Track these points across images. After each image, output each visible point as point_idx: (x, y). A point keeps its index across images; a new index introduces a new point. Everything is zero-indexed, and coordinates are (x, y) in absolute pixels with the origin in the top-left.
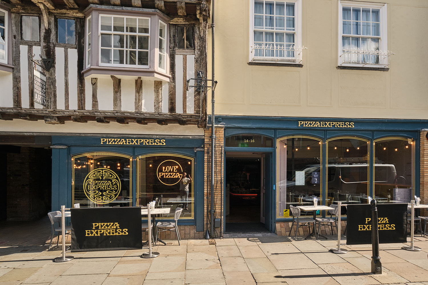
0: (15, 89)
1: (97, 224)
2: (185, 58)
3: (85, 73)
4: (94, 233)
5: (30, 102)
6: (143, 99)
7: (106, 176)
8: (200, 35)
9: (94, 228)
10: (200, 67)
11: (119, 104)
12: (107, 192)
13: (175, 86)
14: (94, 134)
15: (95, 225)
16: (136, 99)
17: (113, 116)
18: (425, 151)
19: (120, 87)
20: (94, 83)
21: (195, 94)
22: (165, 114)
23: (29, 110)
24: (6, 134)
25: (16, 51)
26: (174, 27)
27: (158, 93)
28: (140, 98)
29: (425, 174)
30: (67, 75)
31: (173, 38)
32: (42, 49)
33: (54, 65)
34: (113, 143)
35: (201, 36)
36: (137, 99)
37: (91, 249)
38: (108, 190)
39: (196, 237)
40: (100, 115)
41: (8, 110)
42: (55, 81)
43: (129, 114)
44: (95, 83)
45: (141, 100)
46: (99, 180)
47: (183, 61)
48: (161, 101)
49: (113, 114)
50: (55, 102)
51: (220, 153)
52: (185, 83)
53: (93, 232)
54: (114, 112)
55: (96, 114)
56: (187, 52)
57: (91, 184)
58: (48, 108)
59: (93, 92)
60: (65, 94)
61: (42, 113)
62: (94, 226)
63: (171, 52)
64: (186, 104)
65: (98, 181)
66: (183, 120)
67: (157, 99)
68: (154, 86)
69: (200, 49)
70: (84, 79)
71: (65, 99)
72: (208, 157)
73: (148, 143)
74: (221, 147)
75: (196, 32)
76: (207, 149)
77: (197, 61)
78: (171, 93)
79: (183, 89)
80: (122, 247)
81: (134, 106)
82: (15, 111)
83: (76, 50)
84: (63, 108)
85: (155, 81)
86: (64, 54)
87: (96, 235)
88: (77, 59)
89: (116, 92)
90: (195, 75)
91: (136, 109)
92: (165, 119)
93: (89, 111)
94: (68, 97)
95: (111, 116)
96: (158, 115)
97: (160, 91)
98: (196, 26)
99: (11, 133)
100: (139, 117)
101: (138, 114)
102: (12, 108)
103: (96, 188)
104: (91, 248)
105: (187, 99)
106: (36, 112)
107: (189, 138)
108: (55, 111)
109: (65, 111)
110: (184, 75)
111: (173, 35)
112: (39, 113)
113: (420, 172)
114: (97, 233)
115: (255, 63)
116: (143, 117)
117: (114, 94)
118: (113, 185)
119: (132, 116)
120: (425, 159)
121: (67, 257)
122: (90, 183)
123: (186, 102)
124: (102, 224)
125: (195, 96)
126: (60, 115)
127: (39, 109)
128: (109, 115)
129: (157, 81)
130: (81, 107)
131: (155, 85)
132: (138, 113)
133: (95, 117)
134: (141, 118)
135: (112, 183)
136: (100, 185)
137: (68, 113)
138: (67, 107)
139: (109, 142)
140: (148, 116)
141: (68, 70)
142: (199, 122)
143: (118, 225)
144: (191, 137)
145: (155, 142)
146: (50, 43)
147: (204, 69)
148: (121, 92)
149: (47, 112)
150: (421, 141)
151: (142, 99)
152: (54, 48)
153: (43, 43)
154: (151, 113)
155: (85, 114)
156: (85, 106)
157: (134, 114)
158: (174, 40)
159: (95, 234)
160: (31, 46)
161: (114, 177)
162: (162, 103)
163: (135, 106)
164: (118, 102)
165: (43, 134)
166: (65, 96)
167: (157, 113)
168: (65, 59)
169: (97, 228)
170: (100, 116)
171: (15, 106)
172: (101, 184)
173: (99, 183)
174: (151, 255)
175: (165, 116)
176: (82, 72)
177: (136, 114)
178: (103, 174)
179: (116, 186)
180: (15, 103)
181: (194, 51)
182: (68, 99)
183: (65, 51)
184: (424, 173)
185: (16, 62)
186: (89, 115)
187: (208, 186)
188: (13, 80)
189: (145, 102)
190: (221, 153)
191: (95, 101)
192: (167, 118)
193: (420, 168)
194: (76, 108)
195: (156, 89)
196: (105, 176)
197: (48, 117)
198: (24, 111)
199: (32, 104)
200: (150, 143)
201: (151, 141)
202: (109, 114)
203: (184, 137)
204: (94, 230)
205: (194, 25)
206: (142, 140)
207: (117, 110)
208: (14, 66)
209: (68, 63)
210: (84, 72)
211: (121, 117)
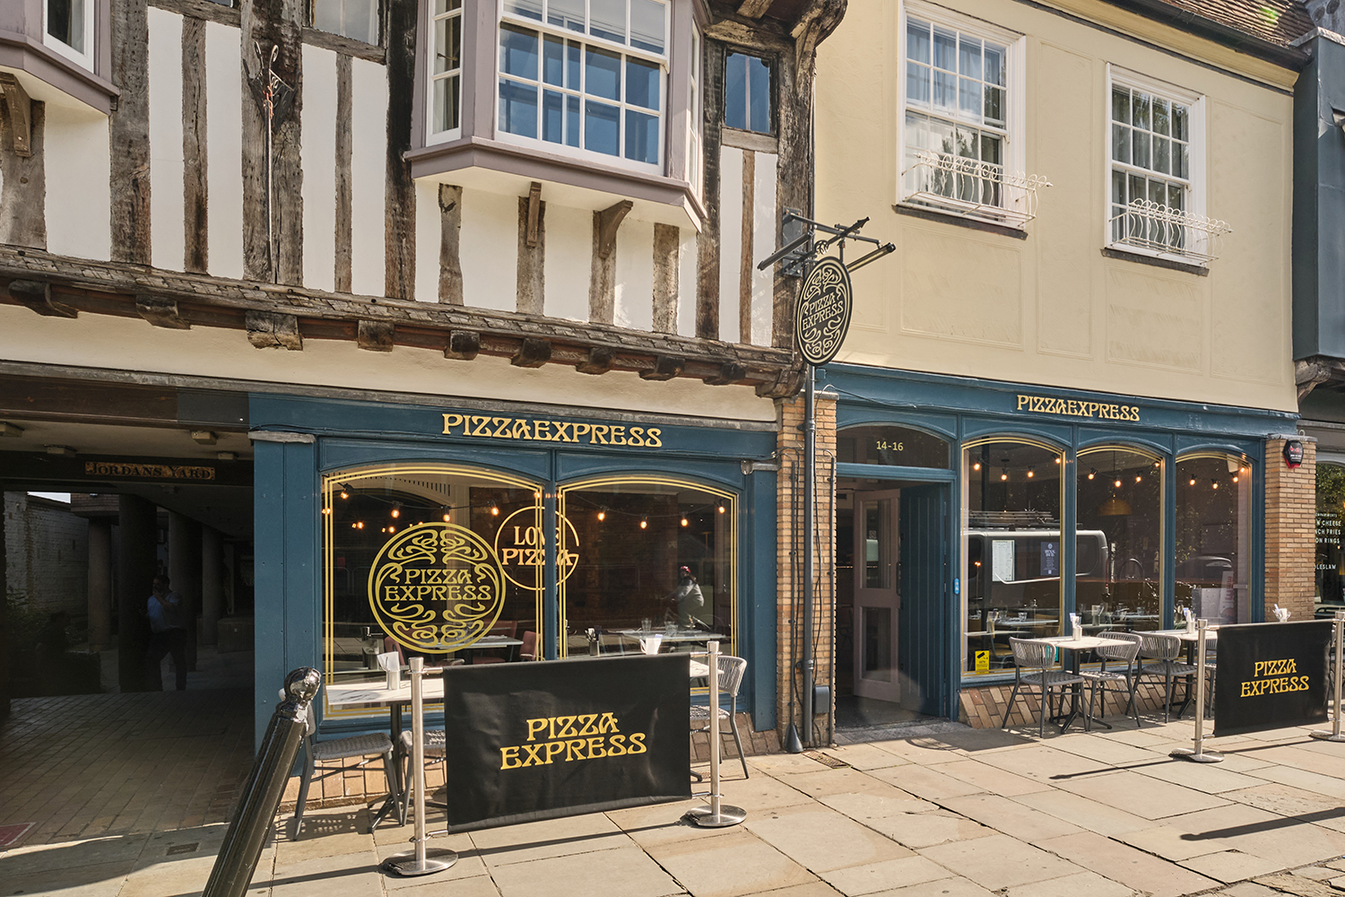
0: (119, 186)
1: (541, 723)
2: (748, 159)
3: (416, 161)
4: (533, 754)
5: (187, 248)
6: (617, 280)
7: (453, 552)
8: (795, 93)
9: (531, 738)
10: (792, 197)
11: (536, 292)
12: (457, 608)
13: (718, 249)
14: (417, 397)
15: (536, 725)
16: (594, 281)
17: (514, 331)
18: (1281, 490)
19: (543, 231)
20: (450, 205)
21: (777, 283)
22: (685, 342)
23: (181, 280)
24: (47, 375)
25: (129, 28)
26: (717, 51)
27: (665, 265)
28: (609, 277)
29: (1281, 550)
30: (346, 158)
31: (716, 87)
32: (245, 39)
33: (294, 112)
34: (485, 432)
35: (798, 96)
36: (599, 280)
37: (521, 816)
38: (459, 602)
39: (758, 748)
40: (466, 325)
41: (87, 272)
42: (298, 175)
43: (568, 332)
44: (452, 205)
45: (610, 285)
46: (425, 564)
47: (744, 169)
48: (676, 297)
49: (513, 326)
50: (296, 257)
51: (826, 478)
52: (747, 245)
53: (529, 751)
54: (518, 317)
55: (453, 319)
56: (755, 142)
57: (398, 580)
58: (264, 279)
59: (444, 236)
60: (337, 233)
61: (237, 298)
62: (531, 731)
63: (708, 132)
64: (749, 312)
65: (423, 571)
66: (738, 364)
67: (662, 289)
68: (652, 241)
69: (792, 136)
70: (411, 184)
71: (337, 252)
72: (793, 492)
73: (607, 437)
74: (829, 460)
75: (784, 80)
76: (789, 464)
77: (783, 177)
78: (705, 271)
79: (742, 263)
80: (627, 797)
81: (588, 303)
82: (118, 277)
83: (384, 70)
84: (329, 287)
85: (657, 225)
86: (336, 76)
87: (539, 762)
88: (388, 106)
89: (528, 247)
90: (777, 222)
91: (592, 314)
92: (684, 357)
93: (426, 308)
94: (350, 246)
95: (506, 332)
96: (665, 344)
97: (671, 259)
98: (784, 60)
99: (69, 371)
100: (605, 343)
101: (601, 335)
102: (105, 263)
103: (416, 597)
104: (522, 813)
105: (754, 298)
106: (213, 289)
107: (733, 428)
108: (293, 293)
109: (334, 299)
110: (746, 218)
111: (715, 77)
112: (228, 297)
113: (1264, 543)
114: (542, 754)
115: (911, 208)
116: (615, 345)
117: (519, 255)
118: (477, 585)
119: (580, 338)
120: (1281, 510)
121: (433, 854)
122: (392, 576)
123: (749, 305)
124: (560, 720)
125: (776, 290)
126: (316, 312)
127: (225, 279)
128: (500, 328)
129: (664, 226)
130: (398, 288)
131: (655, 238)
132: (599, 330)
133: (448, 331)
134: (610, 348)
135: (474, 577)
136: (430, 585)
137: (345, 307)
138: (344, 282)
139: (473, 427)
140: (631, 343)
141: (350, 141)
142: (783, 376)
143: (612, 721)
144: (738, 425)
145: (628, 435)
146: (280, 21)
147: (803, 204)
148: (546, 248)
149: (263, 295)
150: (1267, 466)
151: (614, 281)
152: (297, 45)
153: (252, 19)
154: (643, 334)
155: (413, 315)
156: (413, 287)
157: (588, 332)
158: (716, 93)
159: (537, 759)
160: (196, 18)
161: (481, 556)
162: (677, 301)
163: (590, 303)
164: (534, 283)
165: (215, 385)
166: (336, 240)
167: (662, 336)
168: (339, 94)
169: (542, 737)
170: (468, 328)
171: (120, 256)
172: (435, 580)
173: (428, 577)
174: (719, 815)
175: (686, 347)
176: (406, 155)
177: (592, 334)
178: (442, 543)
179: (488, 588)
180: (123, 244)
181: (776, 141)
182: (350, 251)
183: (339, 64)
184: (1278, 548)
185: (129, 73)
186: (426, 321)
187: (792, 584)
188: (113, 147)
189: (624, 294)
190: (830, 481)
191: (450, 272)
192: (690, 354)
193: (1264, 534)
194: (379, 291)
195: (658, 253)
196: (449, 553)
197: (262, 315)
198: (159, 282)
199: (197, 257)
200: (613, 436)
201: (616, 430)
202: (501, 323)
203: (717, 424)
204: (532, 743)
205: (779, 55)
206: (587, 427)
207: (527, 310)
208: (121, 88)
209: (350, 115)
210: (413, 157)
211: (541, 338)
